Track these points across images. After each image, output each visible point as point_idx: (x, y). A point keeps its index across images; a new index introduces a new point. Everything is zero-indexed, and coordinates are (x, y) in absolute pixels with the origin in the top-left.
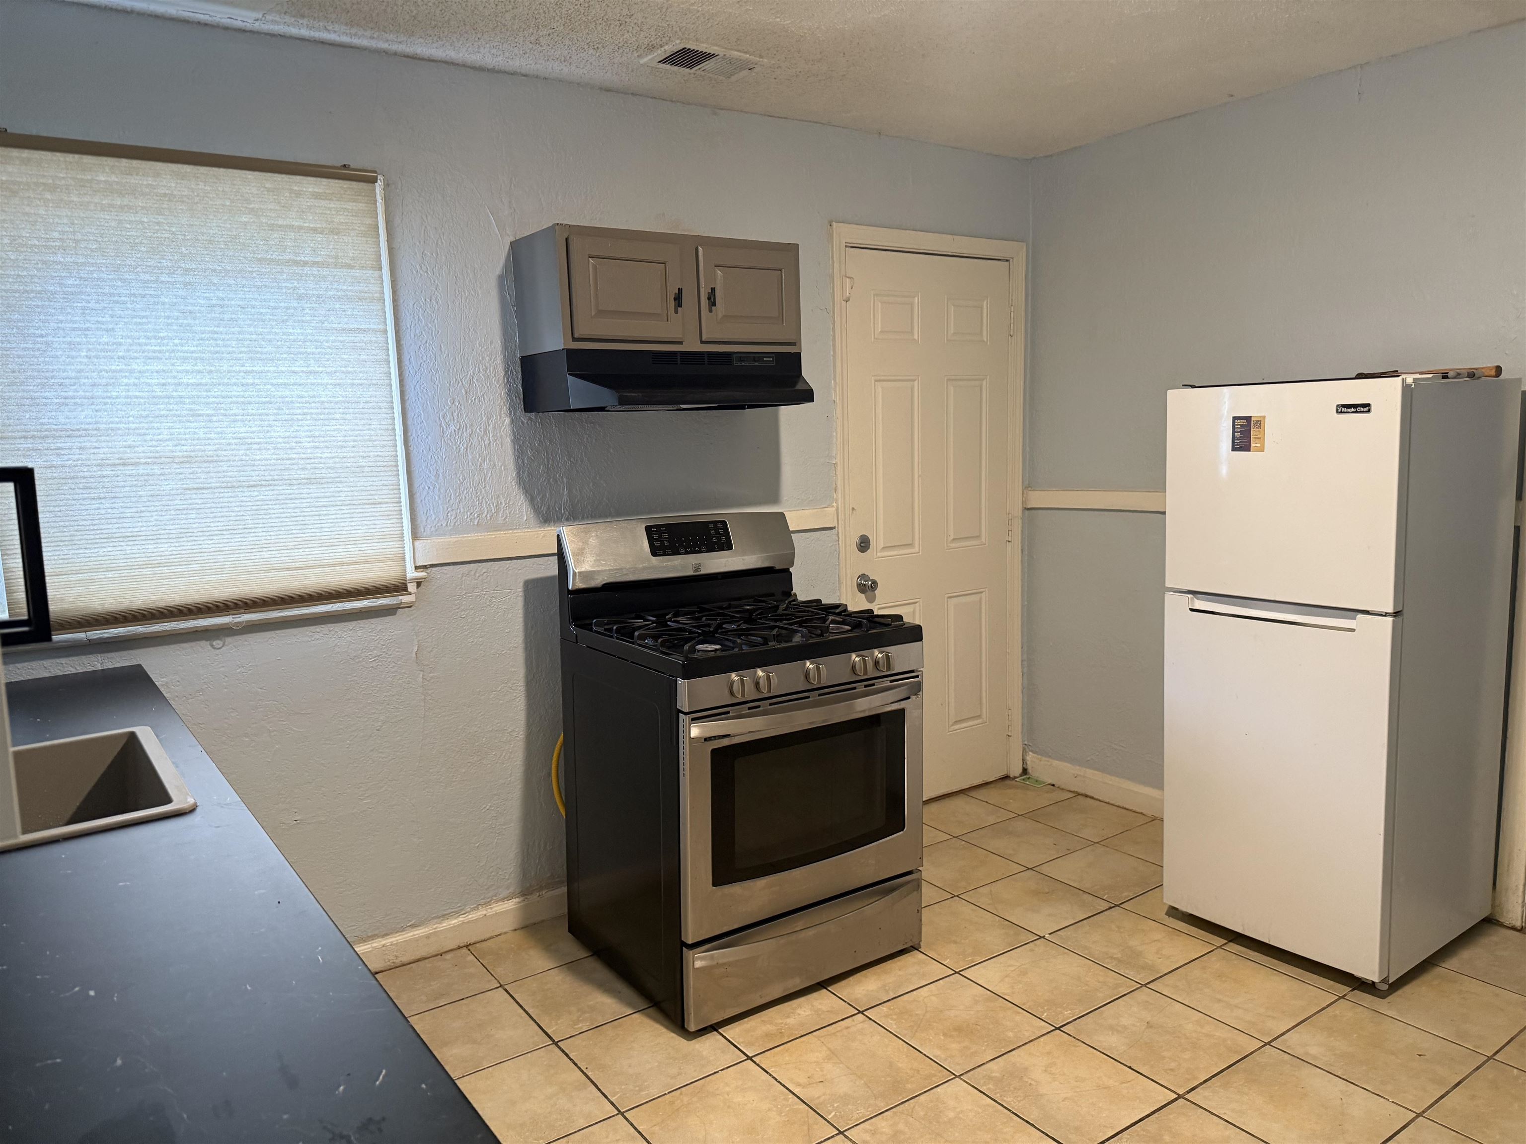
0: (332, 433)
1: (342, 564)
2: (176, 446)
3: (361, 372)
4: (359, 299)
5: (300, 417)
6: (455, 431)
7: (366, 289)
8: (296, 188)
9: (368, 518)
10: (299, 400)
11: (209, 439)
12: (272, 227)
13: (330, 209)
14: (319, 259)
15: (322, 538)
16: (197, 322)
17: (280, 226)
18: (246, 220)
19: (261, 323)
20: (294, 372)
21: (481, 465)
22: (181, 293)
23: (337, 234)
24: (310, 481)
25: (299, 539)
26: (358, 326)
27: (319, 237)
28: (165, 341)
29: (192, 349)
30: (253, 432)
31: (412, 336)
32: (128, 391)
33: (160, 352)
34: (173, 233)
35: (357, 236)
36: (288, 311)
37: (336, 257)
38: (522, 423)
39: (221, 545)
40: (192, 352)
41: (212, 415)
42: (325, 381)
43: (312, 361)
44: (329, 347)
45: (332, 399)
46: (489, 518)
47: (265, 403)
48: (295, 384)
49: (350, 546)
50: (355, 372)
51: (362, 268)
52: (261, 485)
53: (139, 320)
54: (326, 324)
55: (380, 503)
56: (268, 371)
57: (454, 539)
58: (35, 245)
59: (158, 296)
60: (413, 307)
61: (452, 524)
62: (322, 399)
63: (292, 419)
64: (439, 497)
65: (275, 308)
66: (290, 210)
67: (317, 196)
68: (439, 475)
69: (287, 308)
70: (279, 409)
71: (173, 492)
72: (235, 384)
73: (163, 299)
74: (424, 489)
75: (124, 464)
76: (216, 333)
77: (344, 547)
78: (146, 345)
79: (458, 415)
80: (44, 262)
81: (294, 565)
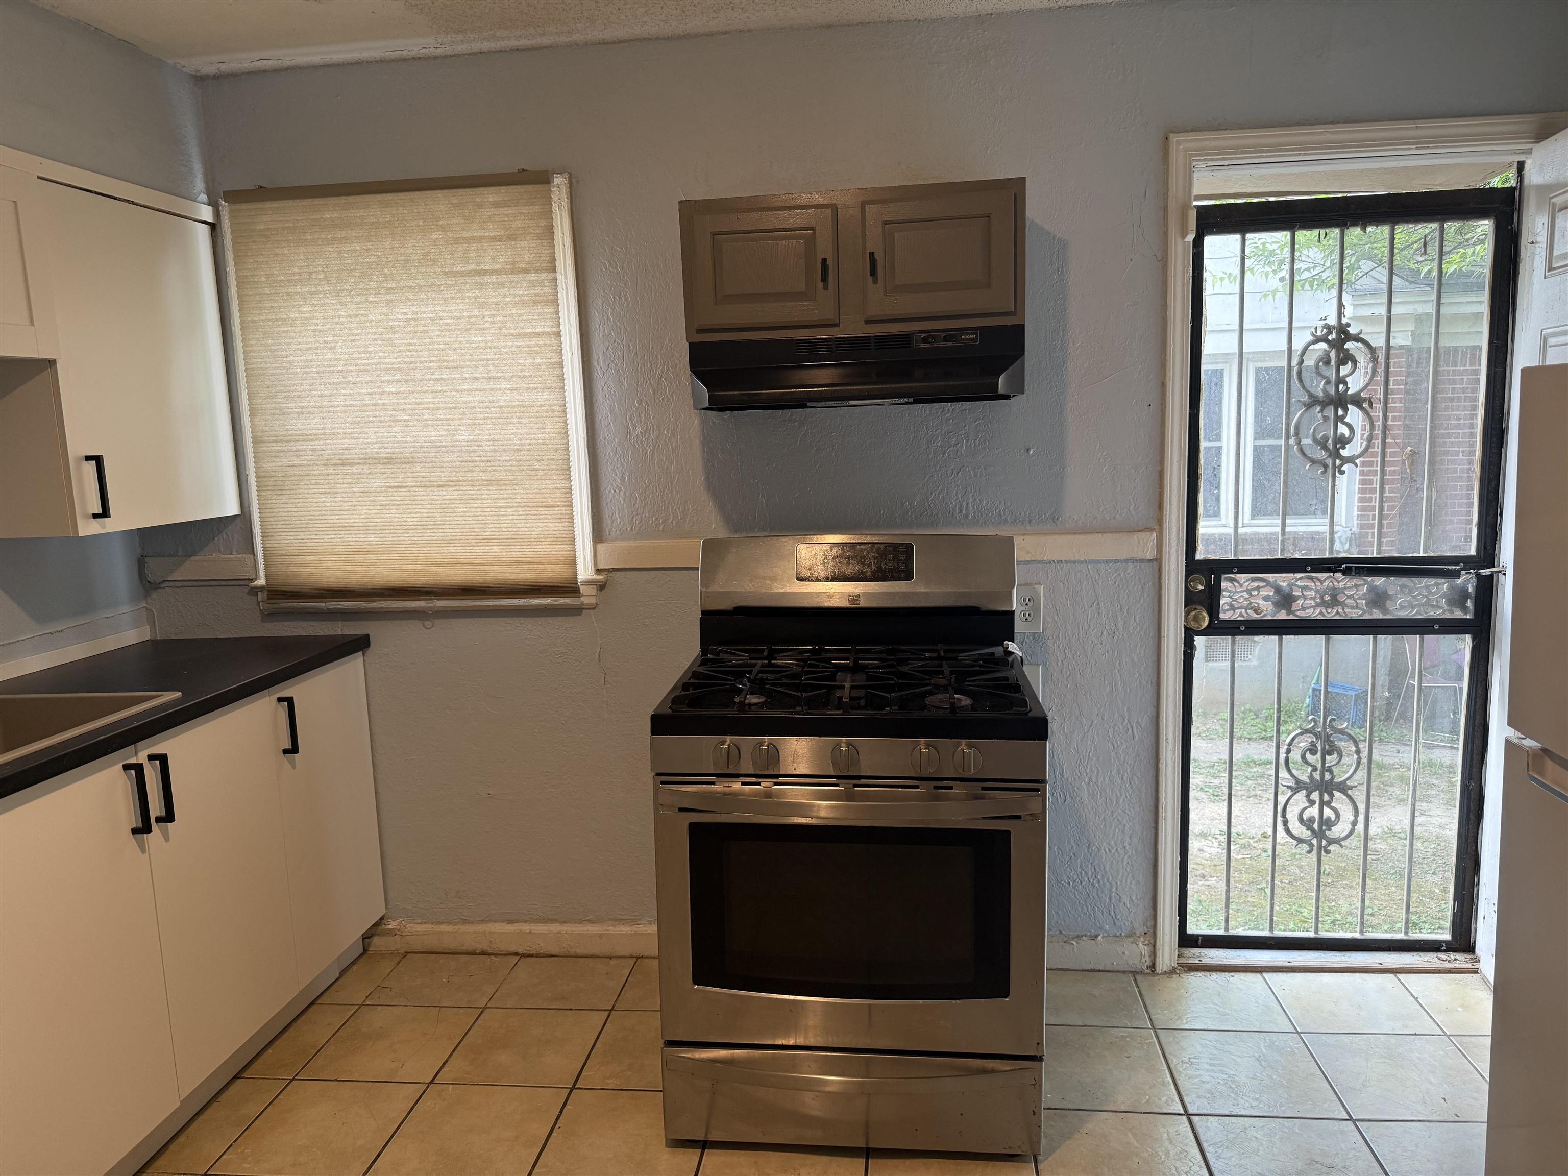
0: (509, 436)
1: (518, 563)
2: (380, 448)
3: (536, 376)
4: (534, 303)
5: (481, 422)
6: (641, 432)
7: (542, 292)
8: (477, 200)
9: (543, 521)
10: (481, 405)
11: (406, 442)
12: (457, 241)
13: (507, 215)
14: (498, 267)
15: (501, 537)
16: (396, 336)
17: (464, 239)
18: (436, 237)
19: (448, 333)
20: (476, 378)
21: (667, 468)
22: (385, 310)
23: (515, 240)
24: (489, 483)
25: (481, 537)
26: (534, 331)
27: (498, 245)
28: (372, 355)
29: (393, 360)
30: (441, 436)
31: (601, 336)
32: (345, 400)
33: (368, 365)
34: (379, 257)
35: (533, 240)
36: (471, 320)
37: (513, 263)
38: (714, 423)
39: (416, 539)
40: (393, 364)
41: (408, 421)
42: (503, 386)
43: (491, 367)
44: (507, 353)
45: (509, 404)
46: (674, 524)
47: (451, 409)
48: (477, 390)
49: (525, 547)
50: (530, 376)
51: (537, 272)
52: (448, 486)
53: (353, 338)
54: (504, 330)
55: (553, 506)
56: (454, 378)
57: (639, 543)
58: (282, 280)
59: (367, 315)
60: (602, 306)
61: (637, 529)
62: (501, 404)
63: (475, 424)
64: (624, 500)
65: (460, 318)
66: (473, 222)
67: (496, 205)
68: (625, 478)
69: (470, 317)
70: (463, 414)
71: (379, 489)
72: (426, 392)
73: (371, 317)
74: (610, 492)
75: (343, 465)
76: (411, 345)
77: (520, 547)
78: (358, 359)
79: (645, 416)
80: (288, 294)
81: (478, 561)
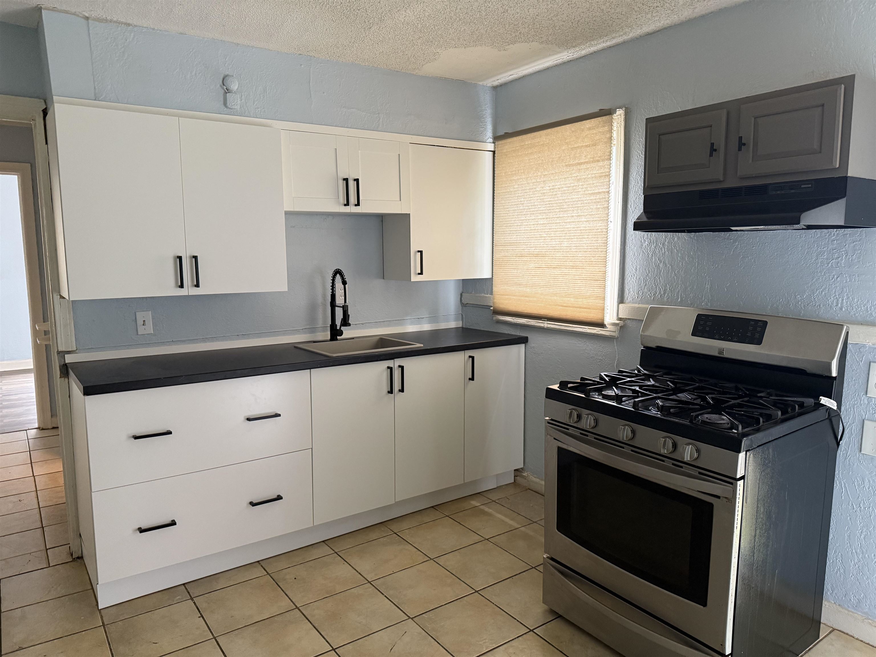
0: (583, 245)
2: (534, 249)
3: (597, 214)
4: (600, 177)
5: (573, 237)
6: (647, 244)
7: (604, 171)
8: (582, 127)
9: (592, 287)
10: (573, 229)
11: (544, 247)
12: (572, 149)
13: (593, 134)
14: (587, 160)
15: (575, 294)
16: (545, 197)
17: (575, 148)
18: (564, 148)
19: (564, 195)
20: (573, 216)
21: (659, 265)
22: (542, 186)
23: (595, 145)
24: (573, 267)
25: (567, 293)
26: (598, 191)
27: (588, 149)
28: (536, 207)
29: (543, 209)
30: (557, 244)
31: (634, 192)
32: (525, 227)
33: (534, 211)
34: (543, 160)
35: (603, 145)
36: (574, 188)
37: (593, 158)
38: (685, 239)
39: (543, 292)
40: (543, 210)
41: (546, 237)
42: (583, 220)
43: (579, 211)
44: (586, 203)
45: (584, 228)
46: (659, 297)
47: (561, 231)
48: (572, 222)
49: (584, 300)
50: (594, 214)
51: (603, 160)
52: (557, 268)
53: (530, 199)
54: (586, 192)
55: (597, 280)
56: (564, 217)
57: (640, 305)
58: (510, 174)
59: (536, 188)
60: (636, 176)
61: (640, 298)
62: (581, 229)
63: (570, 238)
64: (636, 281)
65: (569, 187)
66: (579, 139)
67: (590, 129)
68: (637, 269)
69: (573, 186)
70: (566, 233)
71: (533, 268)
72: (553, 223)
73: (537, 189)
74: (629, 276)
75: (521, 256)
76: (550, 201)
77: (582, 299)
78: (531, 208)
79: (650, 235)
80: (511, 180)
81: (565, 305)
